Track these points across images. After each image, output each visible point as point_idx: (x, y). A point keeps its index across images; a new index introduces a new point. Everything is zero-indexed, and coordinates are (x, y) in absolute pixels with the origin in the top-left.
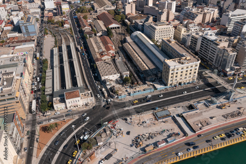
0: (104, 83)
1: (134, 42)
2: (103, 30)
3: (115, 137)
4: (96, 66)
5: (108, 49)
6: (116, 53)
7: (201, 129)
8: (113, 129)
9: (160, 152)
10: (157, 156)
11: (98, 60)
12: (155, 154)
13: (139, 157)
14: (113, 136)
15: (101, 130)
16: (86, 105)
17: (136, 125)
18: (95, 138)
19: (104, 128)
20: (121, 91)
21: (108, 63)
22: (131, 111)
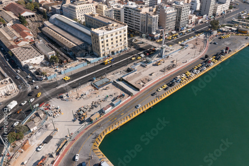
0: (26, 68)
1: (55, 25)
2: (13, 19)
3: (51, 117)
4: (12, 53)
5: (24, 35)
6: (35, 39)
7: (143, 86)
8: (47, 111)
9: (108, 118)
10: (105, 122)
11: (12, 47)
12: (103, 121)
13: (86, 129)
14: (49, 117)
15: (32, 115)
16: (7, 95)
17: (74, 99)
18: (26, 125)
19: (35, 112)
20: (50, 72)
21: (27, 48)
22: (65, 89)
